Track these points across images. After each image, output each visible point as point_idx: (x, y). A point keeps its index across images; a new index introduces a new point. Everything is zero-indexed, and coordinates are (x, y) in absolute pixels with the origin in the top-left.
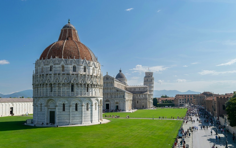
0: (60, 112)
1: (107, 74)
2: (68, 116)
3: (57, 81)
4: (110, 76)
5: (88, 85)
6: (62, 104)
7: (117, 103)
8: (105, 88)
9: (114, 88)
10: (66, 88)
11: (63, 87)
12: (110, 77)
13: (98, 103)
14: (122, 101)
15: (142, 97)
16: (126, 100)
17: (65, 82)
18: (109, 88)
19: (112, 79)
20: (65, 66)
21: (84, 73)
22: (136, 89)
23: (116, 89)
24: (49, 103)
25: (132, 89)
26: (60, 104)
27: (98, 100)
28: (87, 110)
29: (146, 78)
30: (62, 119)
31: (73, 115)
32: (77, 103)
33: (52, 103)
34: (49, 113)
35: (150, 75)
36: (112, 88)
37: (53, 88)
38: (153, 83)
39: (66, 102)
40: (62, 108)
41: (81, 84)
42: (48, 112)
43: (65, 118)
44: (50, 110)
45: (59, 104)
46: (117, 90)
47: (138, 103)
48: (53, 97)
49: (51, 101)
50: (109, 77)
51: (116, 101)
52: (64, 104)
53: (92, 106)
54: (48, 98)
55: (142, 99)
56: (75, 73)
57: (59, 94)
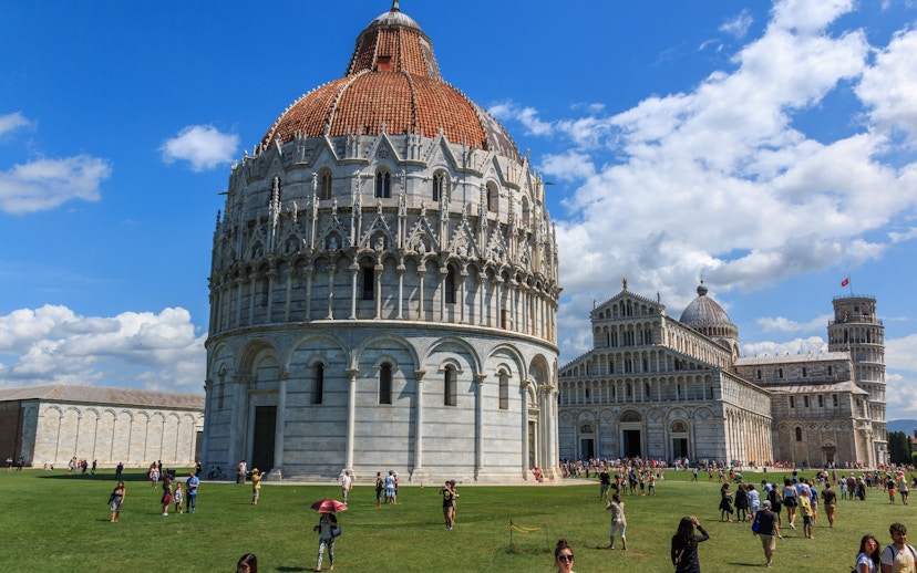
0: (300, 408)
1: (625, 287)
2: (336, 430)
3: (293, 248)
4: (637, 298)
5: (454, 266)
6: (311, 364)
7: (679, 427)
8: (618, 355)
9: (661, 352)
10: (331, 279)
11: (319, 277)
12: (641, 304)
13: (521, 373)
14: (704, 415)
15: (821, 411)
16: (730, 413)
17: (327, 248)
18: (636, 353)
19: (651, 310)
20: (336, 171)
21: (435, 206)
22: (785, 369)
23: (669, 357)
24: (255, 363)
25: (764, 374)
26: (302, 367)
27: (516, 357)
28: (449, 400)
29: (839, 326)
30: (304, 444)
31: (368, 429)
32: (390, 360)
33: (266, 363)
34: (252, 418)
35: (856, 309)
36: (653, 353)
37: (271, 282)
38: (879, 351)
39: (331, 355)
40: (308, 385)
41: (413, 260)
42: (248, 411)
43: (323, 441)
44: (256, 401)
45: (294, 367)
46: (677, 361)
47: (799, 438)
48: (269, 329)
49: (262, 354)
50: (633, 301)
51: (673, 416)
52: (320, 368)
53: (477, 381)
54: (250, 338)
55: (818, 418)
56: (382, 202)
57: (300, 315)
